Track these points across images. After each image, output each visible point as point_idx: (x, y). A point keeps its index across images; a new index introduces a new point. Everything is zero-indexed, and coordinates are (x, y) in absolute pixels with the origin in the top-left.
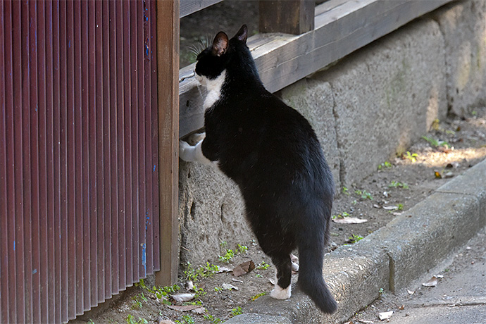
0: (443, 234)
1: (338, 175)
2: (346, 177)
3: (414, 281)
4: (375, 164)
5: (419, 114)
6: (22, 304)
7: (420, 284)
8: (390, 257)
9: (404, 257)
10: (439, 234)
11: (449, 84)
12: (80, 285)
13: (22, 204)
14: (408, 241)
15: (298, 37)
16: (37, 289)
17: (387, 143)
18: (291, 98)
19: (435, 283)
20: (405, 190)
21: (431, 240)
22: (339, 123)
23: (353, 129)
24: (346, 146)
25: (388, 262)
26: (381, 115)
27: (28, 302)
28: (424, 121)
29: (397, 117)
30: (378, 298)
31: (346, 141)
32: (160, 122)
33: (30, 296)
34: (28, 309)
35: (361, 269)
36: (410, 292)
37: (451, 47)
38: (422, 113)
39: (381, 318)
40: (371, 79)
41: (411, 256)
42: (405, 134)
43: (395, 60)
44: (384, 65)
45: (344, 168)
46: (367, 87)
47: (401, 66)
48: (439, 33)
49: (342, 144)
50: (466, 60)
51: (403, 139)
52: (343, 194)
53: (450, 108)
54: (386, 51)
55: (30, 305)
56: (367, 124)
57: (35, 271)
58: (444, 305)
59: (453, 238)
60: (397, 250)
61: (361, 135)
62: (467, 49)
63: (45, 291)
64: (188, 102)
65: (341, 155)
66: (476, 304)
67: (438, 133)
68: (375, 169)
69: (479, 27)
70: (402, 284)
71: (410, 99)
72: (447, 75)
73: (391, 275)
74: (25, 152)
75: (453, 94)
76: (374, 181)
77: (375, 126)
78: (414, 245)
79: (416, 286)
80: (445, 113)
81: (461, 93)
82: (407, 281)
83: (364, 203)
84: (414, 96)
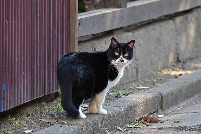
0: (182, 91)
1: (136, 72)
2: (139, 74)
3: (171, 107)
4: (150, 72)
5: (166, 56)
6: (19, 85)
7: (173, 109)
8: (162, 95)
9: (167, 96)
10: (180, 91)
11: (178, 48)
12: (40, 84)
13: (19, 43)
14: (169, 90)
15: (120, 9)
16: (25, 80)
17: (154, 65)
18: (118, 35)
19: (179, 109)
20: (163, 81)
21: (177, 92)
22: (136, 51)
23: (141, 55)
24: (139, 61)
25: (161, 97)
26: (152, 52)
27: (21, 85)
28: (168, 60)
29: (158, 55)
30: (157, 111)
31: (139, 59)
32: (70, 25)
33: (22, 83)
34: (21, 88)
35: (151, 97)
36: (169, 111)
37: (178, 33)
38: (167, 56)
39: (159, 117)
40: (148, 36)
41: (169, 96)
42: (161, 63)
43: (157, 31)
44: (153, 32)
45: (138, 70)
46: (146, 39)
47: (159, 34)
48: (174, 26)
49: (137, 60)
50: (184, 40)
51: (160, 65)
52: (138, 80)
53: (178, 58)
54: (153, 27)
55: (22, 86)
56: (147, 55)
57: (24, 73)
58: (185, 113)
59: (185, 94)
60: (164, 93)
61: (144, 58)
62: (184, 35)
63: (28, 82)
64: (79, 23)
65: (137, 64)
66: (198, 112)
67: (174, 66)
68: (150, 74)
69: (189, 27)
70: (166, 107)
71: (163, 49)
72: (177, 44)
73: (162, 103)
74: (21, 22)
75: (179, 52)
76: (150, 78)
77: (150, 56)
78: (171, 92)
79: (172, 110)
80: (176, 59)
81: (182, 53)
82: (168, 107)
83: (147, 83)
84: (164, 48)
